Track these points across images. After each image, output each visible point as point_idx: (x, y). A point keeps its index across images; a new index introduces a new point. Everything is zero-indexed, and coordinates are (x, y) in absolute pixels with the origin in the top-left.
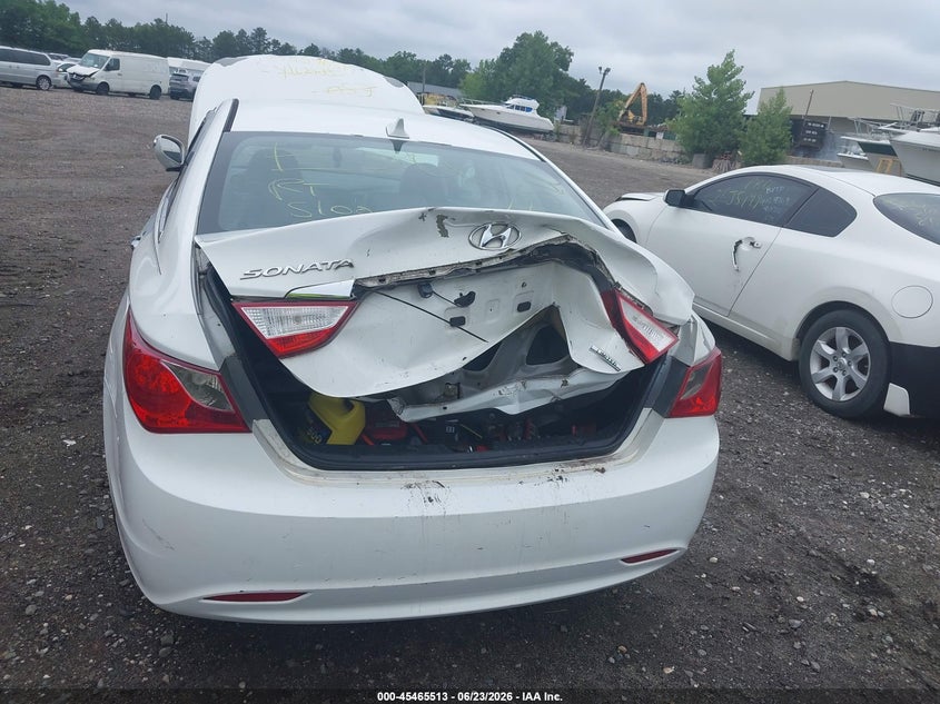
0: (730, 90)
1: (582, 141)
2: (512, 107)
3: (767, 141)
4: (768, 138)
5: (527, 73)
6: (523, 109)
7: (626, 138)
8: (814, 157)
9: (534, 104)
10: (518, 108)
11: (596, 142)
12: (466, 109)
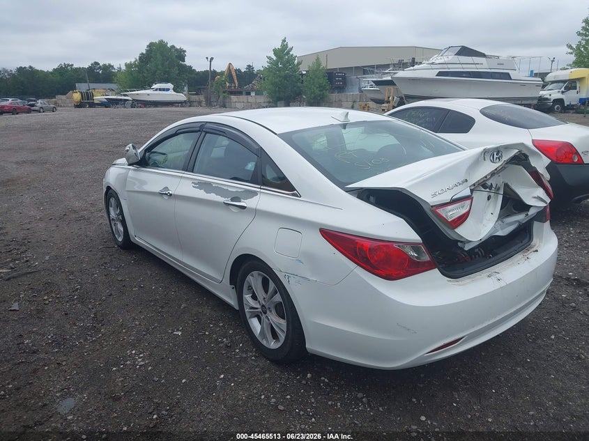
0: (288, 61)
1: (207, 105)
2: (156, 90)
3: (317, 88)
4: (317, 86)
5: (160, 67)
6: (164, 90)
7: (234, 98)
8: (343, 92)
9: (170, 86)
10: (160, 90)
11: (215, 104)
12: (125, 95)
